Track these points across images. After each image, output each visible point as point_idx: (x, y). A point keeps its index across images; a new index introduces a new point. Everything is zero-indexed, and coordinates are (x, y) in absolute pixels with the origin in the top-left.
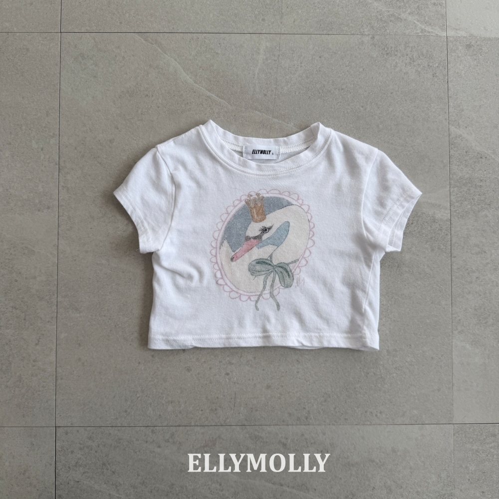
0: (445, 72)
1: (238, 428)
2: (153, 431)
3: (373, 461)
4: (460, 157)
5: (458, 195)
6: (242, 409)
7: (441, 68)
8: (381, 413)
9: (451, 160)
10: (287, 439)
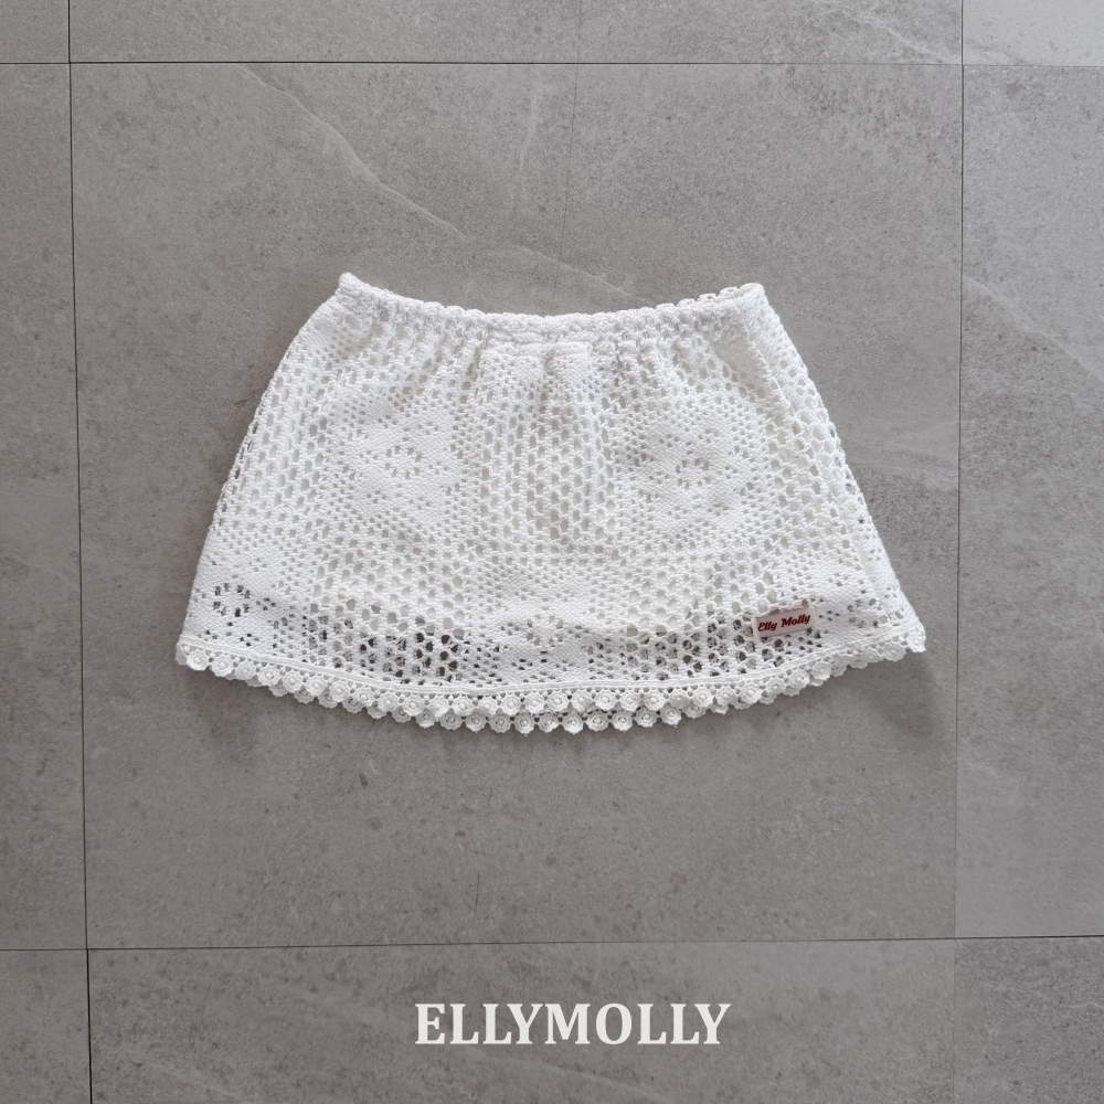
0: (956, 150)
1: (485, 949)
2: (299, 957)
3: (779, 1018)
4: (985, 348)
5: (978, 436)
6: (493, 908)
7: (947, 140)
8: (797, 914)
9: (964, 356)
10: (591, 971)
